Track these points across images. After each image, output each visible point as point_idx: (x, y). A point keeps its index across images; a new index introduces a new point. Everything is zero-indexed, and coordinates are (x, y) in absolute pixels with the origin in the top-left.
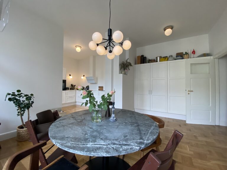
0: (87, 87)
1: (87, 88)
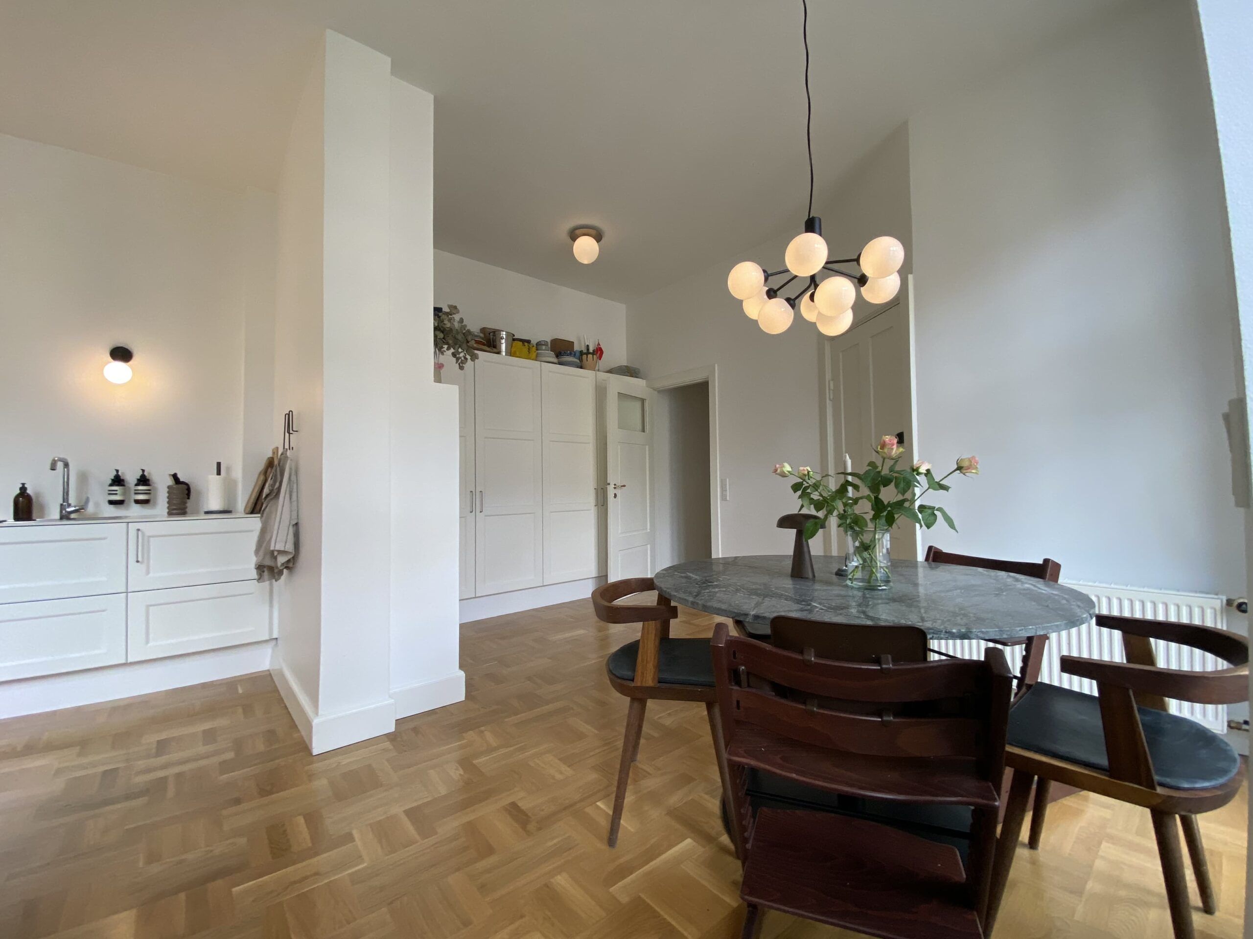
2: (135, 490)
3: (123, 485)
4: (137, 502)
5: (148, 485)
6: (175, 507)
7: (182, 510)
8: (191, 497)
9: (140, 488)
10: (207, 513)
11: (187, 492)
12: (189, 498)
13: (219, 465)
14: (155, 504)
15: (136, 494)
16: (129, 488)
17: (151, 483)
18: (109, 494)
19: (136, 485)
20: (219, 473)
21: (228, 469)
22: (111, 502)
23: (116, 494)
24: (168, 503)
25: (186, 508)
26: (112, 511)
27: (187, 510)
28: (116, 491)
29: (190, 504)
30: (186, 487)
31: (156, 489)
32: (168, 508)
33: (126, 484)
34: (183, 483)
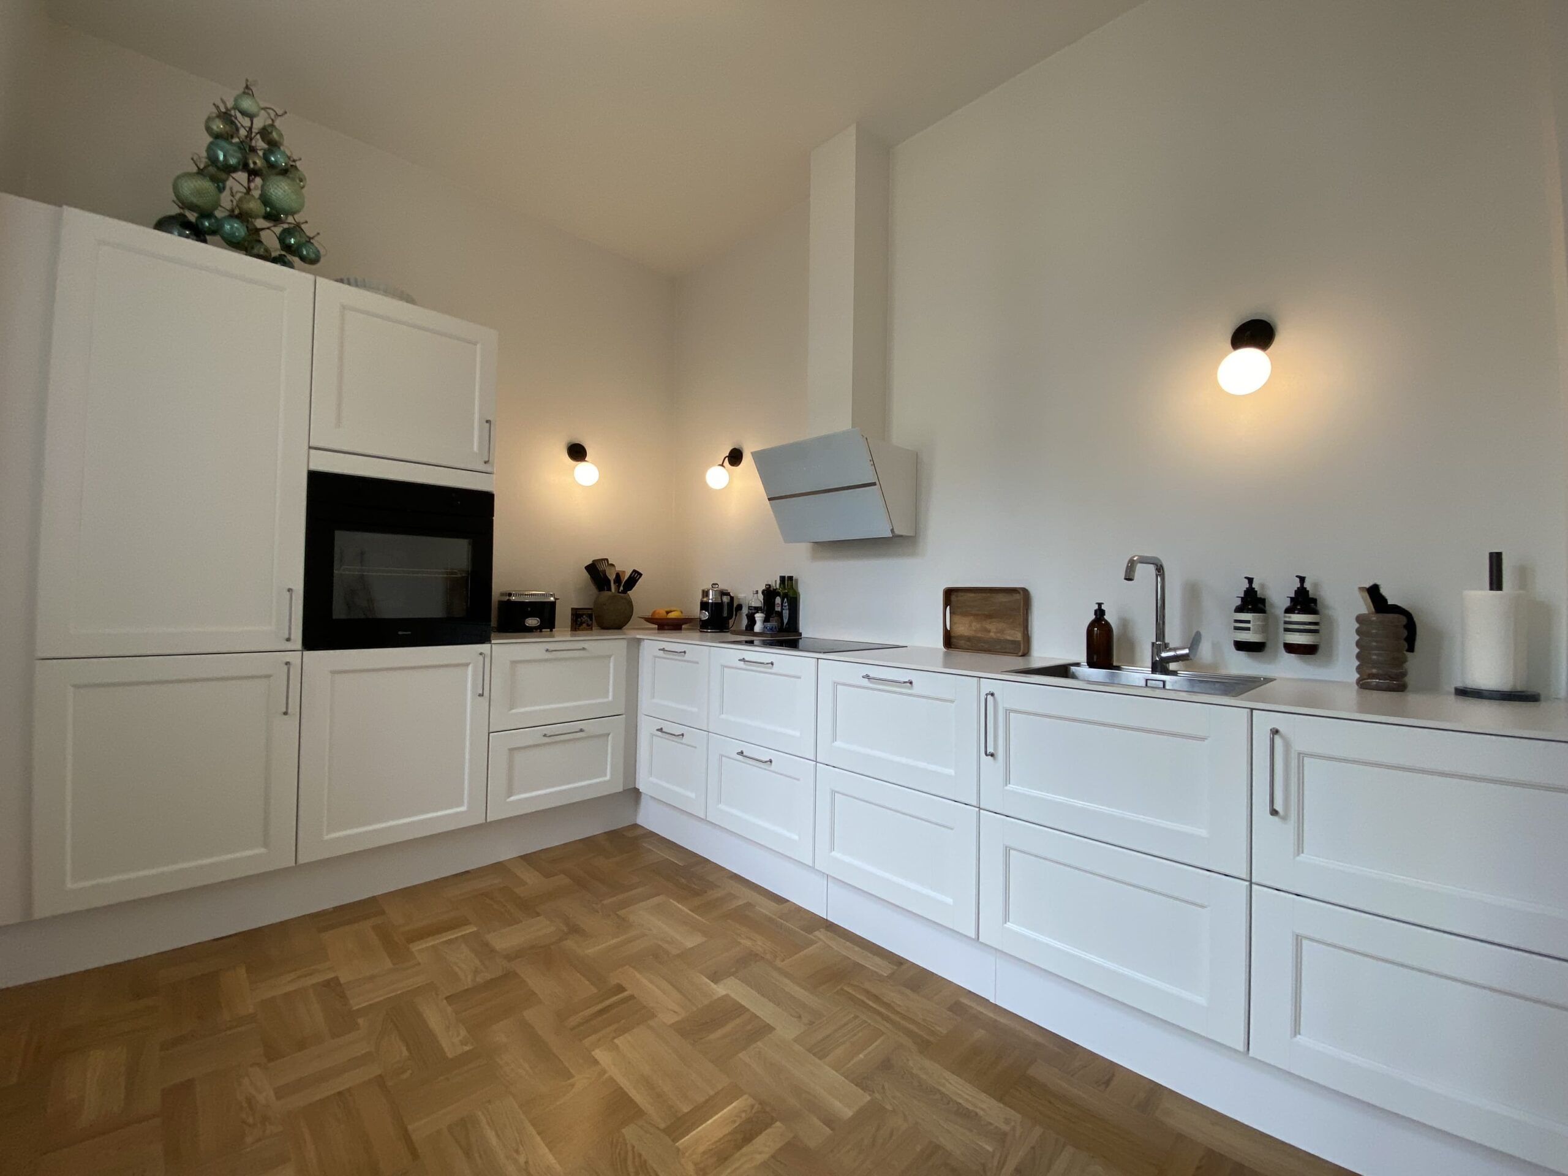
0: (769, 594)
1: (768, 607)
2: (1286, 623)
3: (1263, 611)
4: (1291, 648)
5: (1314, 612)
6: (1374, 671)
7: (1391, 678)
8: (1419, 643)
9: (1296, 617)
10: (1464, 693)
11: (1405, 633)
12: (1411, 649)
13: (1496, 560)
14: (1329, 658)
15: (1286, 630)
16: (1276, 618)
17: (1319, 607)
18: (1236, 628)
19: (1288, 611)
20: (1496, 583)
21: (1524, 574)
22: (1240, 646)
23: (1248, 629)
24: (1359, 657)
25: (1404, 674)
26: (1241, 665)
27: (1407, 679)
28: (1248, 622)
29: (1414, 663)
30: (1404, 620)
31: (1331, 621)
32: (1359, 669)
33: (1267, 608)
34: (1396, 609)
